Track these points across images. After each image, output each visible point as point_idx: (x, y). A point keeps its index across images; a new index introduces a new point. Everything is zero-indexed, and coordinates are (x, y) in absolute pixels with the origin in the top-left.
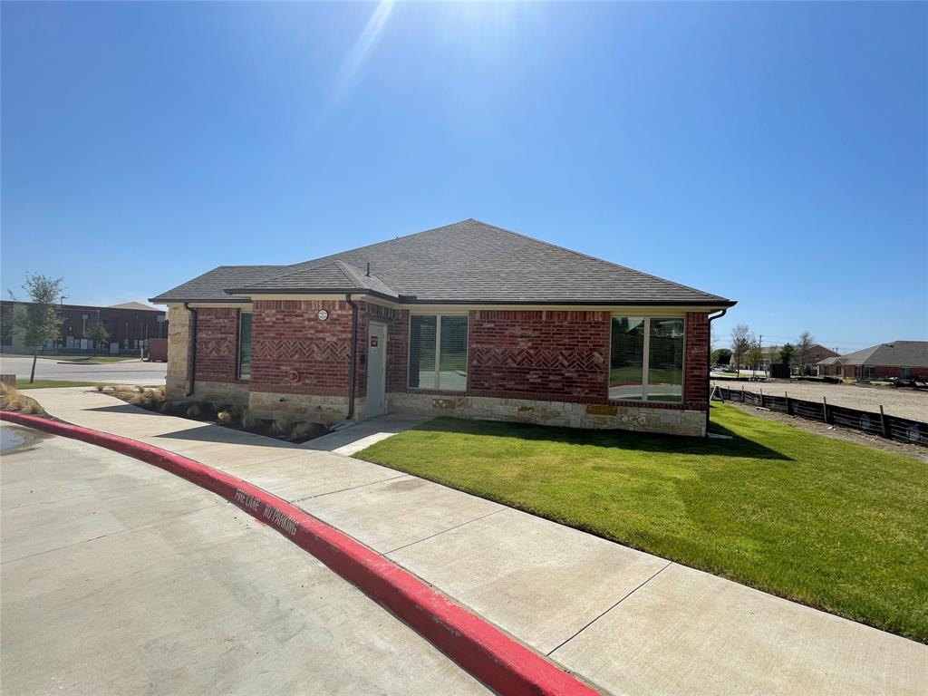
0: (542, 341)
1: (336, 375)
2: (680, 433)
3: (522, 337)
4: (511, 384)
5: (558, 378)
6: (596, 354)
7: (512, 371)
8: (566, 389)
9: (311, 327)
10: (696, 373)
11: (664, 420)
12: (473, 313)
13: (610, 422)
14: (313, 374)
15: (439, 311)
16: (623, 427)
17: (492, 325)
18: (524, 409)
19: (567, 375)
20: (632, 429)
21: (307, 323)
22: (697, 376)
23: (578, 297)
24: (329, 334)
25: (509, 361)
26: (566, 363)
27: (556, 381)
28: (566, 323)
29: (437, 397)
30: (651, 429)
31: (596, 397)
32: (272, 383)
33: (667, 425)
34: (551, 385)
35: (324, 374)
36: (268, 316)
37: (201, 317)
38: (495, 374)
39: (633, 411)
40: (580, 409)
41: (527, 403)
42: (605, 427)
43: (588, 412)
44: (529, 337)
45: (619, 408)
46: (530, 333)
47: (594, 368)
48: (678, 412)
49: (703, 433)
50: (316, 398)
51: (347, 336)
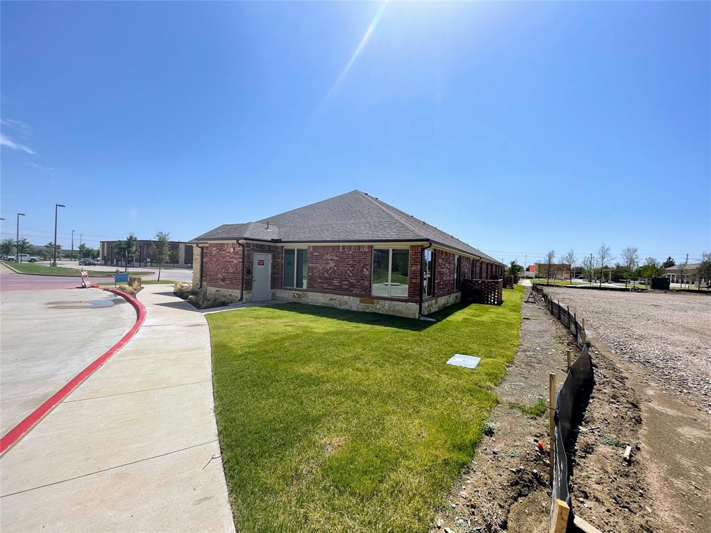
0: (340, 262)
1: (236, 279)
2: (405, 316)
3: (331, 260)
4: (326, 286)
5: (347, 283)
6: (365, 269)
7: (326, 278)
8: (351, 289)
9: (228, 256)
10: (414, 281)
11: (397, 308)
12: (309, 247)
13: (371, 308)
14: (229, 279)
15: (296, 246)
16: (376, 311)
17: (317, 254)
18: (331, 299)
19: (351, 281)
20: (381, 312)
22: (414, 283)
23: (356, 238)
24: (234, 259)
25: (325, 273)
26: (351, 275)
27: (346, 285)
28: (351, 252)
29: (293, 292)
30: (391, 313)
31: (366, 294)
33: (398, 311)
34: (344, 287)
37: (205, 251)
38: (319, 280)
39: (381, 302)
40: (357, 300)
41: (333, 296)
42: (368, 311)
43: (361, 302)
44: (334, 260)
45: (375, 301)
46: (334, 258)
47: (363, 278)
48: (404, 303)
49: (417, 317)
50: (230, 290)
51: (241, 260)
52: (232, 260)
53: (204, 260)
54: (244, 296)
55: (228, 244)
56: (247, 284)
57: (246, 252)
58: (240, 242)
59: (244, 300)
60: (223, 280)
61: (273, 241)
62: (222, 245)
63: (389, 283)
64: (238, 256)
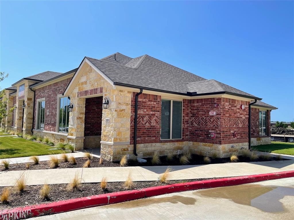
1: (245, 133)
6: (257, 122)
8: (254, 134)
11: (266, 141)
13: (259, 143)
20: (262, 144)
21: (237, 110)
24: (243, 116)
26: (253, 125)
31: (258, 136)
32: (228, 139)
35: (242, 133)
36: (226, 106)
39: (262, 139)
43: (257, 140)
48: (268, 138)
50: (240, 144)
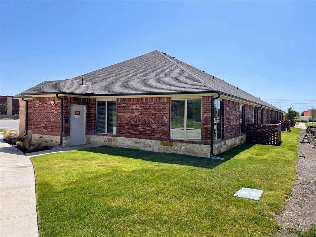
0: (144, 111)
2: (199, 156)
3: (136, 110)
4: (132, 131)
5: (150, 129)
6: (164, 117)
7: (132, 125)
8: (153, 134)
9: (50, 108)
10: (206, 126)
11: (192, 149)
12: (118, 99)
13: (169, 150)
14: (50, 127)
15: (106, 99)
16: (175, 152)
17: (125, 105)
18: (137, 143)
19: (153, 127)
20: (179, 153)
21: (48, 106)
22: (206, 128)
23: (157, 91)
24: (54, 111)
25: (132, 121)
26: (153, 122)
27: (149, 130)
28: (152, 103)
29: (105, 137)
30: (187, 154)
31: (166, 138)
32: (38, 130)
33: (193, 152)
34: (147, 132)
35: (54, 127)
36: (37, 103)
38: (126, 127)
39: (179, 144)
40: (158, 143)
41: (138, 140)
42: (168, 152)
43: (161, 144)
44: (138, 110)
45: (174, 143)
46: (139, 108)
47: (163, 124)
48: (198, 145)
49: (209, 157)
50: (51, 137)
51: (60, 111)
52: (52, 111)
53: (29, 111)
54: (64, 141)
55: (49, 98)
56: (66, 131)
57: (64, 104)
58: (59, 95)
59: (63, 145)
60: (46, 128)
61: (87, 94)
62: (44, 98)
63: (185, 128)
64: (58, 108)
